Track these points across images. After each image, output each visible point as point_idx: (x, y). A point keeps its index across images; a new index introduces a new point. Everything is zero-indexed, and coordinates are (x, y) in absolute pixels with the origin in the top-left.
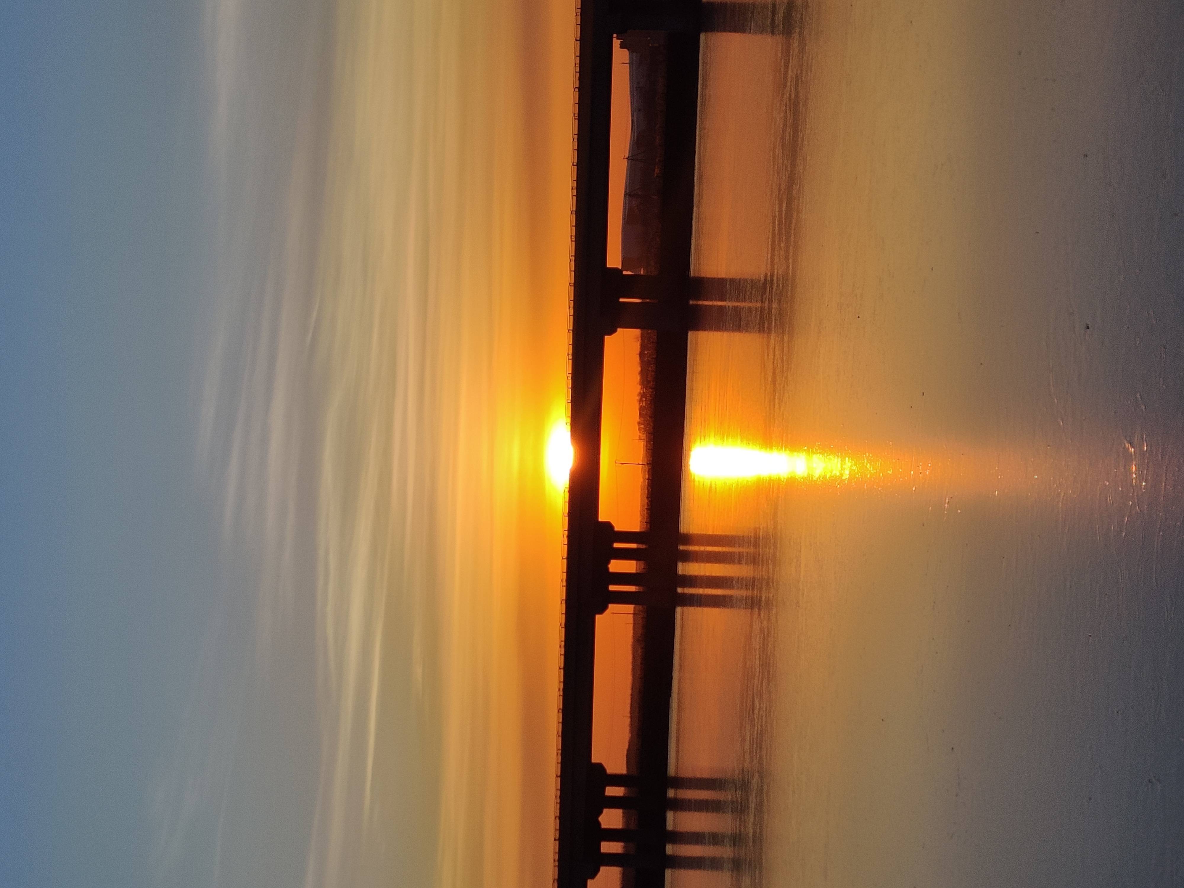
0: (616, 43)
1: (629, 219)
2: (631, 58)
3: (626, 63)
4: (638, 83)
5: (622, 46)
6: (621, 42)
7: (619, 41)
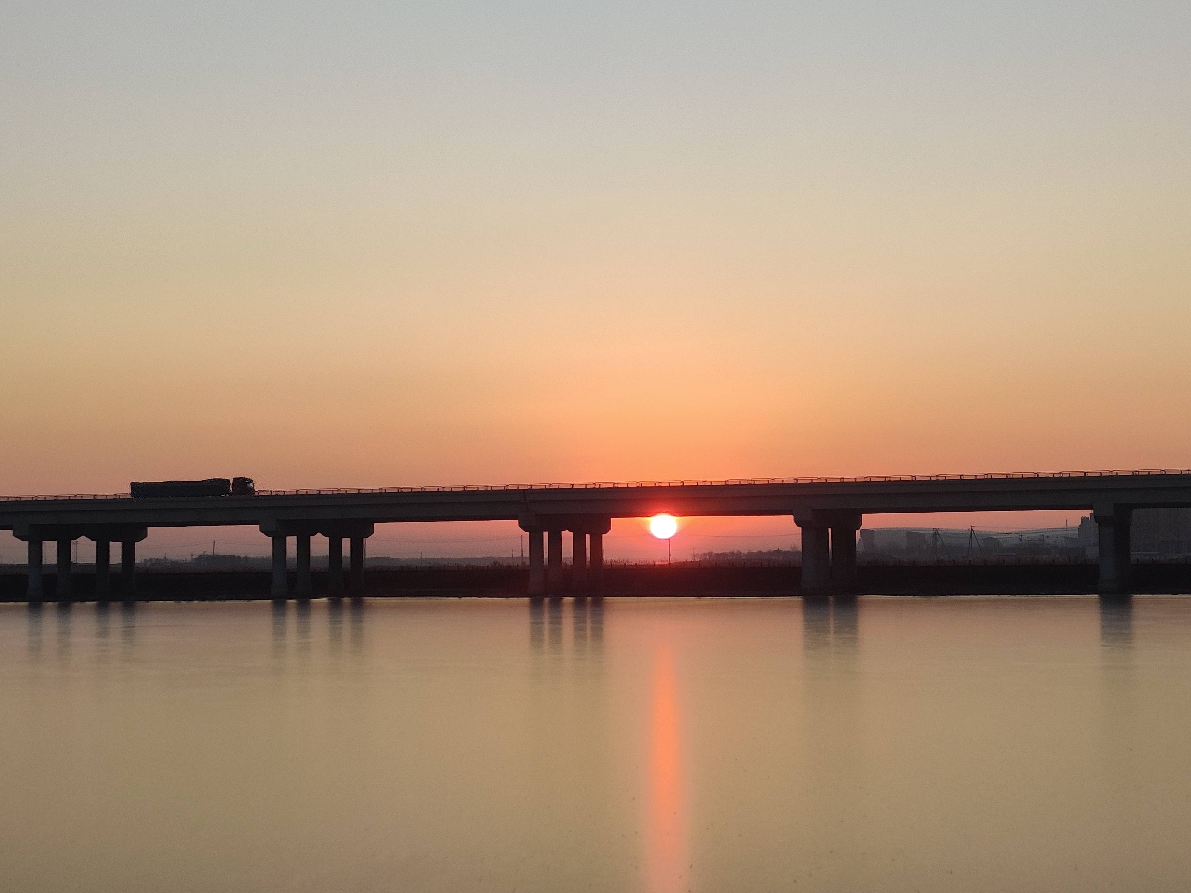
0: (1087, 513)
1: (913, 535)
2: (1072, 529)
3: (1067, 525)
4: (1048, 537)
5: (1083, 519)
6: (1088, 518)
7: (1089, 516)
